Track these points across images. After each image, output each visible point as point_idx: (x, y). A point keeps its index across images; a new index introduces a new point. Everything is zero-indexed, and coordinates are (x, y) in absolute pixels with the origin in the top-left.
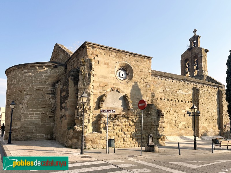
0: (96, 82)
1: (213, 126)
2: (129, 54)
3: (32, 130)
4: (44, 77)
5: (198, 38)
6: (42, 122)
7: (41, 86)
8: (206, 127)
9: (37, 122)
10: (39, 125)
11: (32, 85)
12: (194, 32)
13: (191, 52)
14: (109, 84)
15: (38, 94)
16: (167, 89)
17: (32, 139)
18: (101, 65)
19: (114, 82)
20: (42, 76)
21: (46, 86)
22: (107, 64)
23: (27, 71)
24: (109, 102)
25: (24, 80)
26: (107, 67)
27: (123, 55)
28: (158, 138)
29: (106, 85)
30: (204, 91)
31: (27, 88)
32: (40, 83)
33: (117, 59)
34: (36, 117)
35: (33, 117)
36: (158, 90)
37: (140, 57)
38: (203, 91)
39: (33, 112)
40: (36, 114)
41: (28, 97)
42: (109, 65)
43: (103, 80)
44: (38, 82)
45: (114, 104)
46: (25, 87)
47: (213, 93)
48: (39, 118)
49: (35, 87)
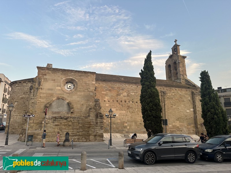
0: (43, 93)
1: (186, 125)
2: (74, 72)
3: (16, 127)
4: (26, 89)
5: (178, 47)
6: (22, 121)
7: (24, 96)
8: (178, 126)
9: (19, 121)
10: (20, 123)
11: (19, 95)
12: (175, 42)
13: (171, 59)
14: (54, 94)
15: (22, 101)
16: (131, 93)
17: (15, 133)
18: (49, 81)
19: (59, 92)
20: (25, 89)
21: (27, 96)
22: (54, 80)
23: (17, 85)
24: (54, 107)
25: (15, 91)
26: (54, 82)
27: (68, 73)
28: (95, 135)
29: (52, 95)
30: (174, 93)
31: (16, 97)
32: (24, 93)
33: (63, 76)
34: (19, 117)
35: (17, 117)
36: (122, 94)
37: (84, 73)
38: (172, 93)
39: (18, 114)
40: (19, 115)
41: (16, 103)
42: (56, 80)
43: (50, 92)
44: (23, 93)
45: (59, 109)
46: (15, 97)
47: (185, 95)
48: (21, 118)
49: (20, 97)
